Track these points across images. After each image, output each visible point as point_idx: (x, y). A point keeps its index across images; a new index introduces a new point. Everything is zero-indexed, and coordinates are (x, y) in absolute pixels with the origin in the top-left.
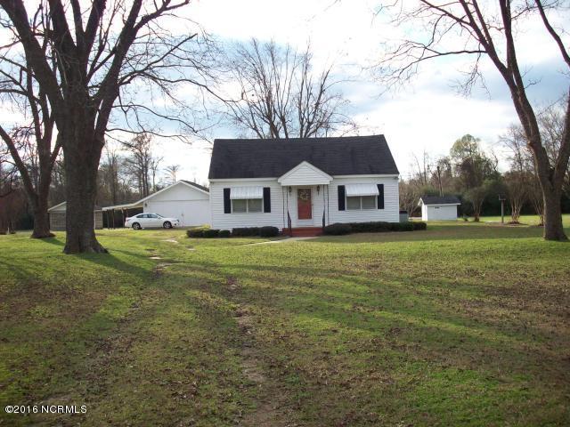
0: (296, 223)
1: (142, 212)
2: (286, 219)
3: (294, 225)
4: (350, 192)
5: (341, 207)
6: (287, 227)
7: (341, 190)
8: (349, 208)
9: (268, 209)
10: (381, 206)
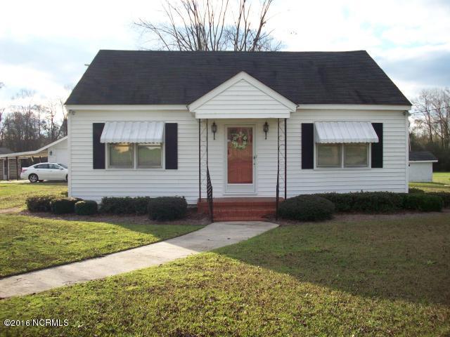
0: (223, 190)
1: (47, 161)
2: (204, 182)
3: (218, 194)
4: (325, 134)
5: (307, 163)
6: (204, 196)
7: (308, 130)
8: (321, 165)
9: (172, 163)
10: (378, 162)
